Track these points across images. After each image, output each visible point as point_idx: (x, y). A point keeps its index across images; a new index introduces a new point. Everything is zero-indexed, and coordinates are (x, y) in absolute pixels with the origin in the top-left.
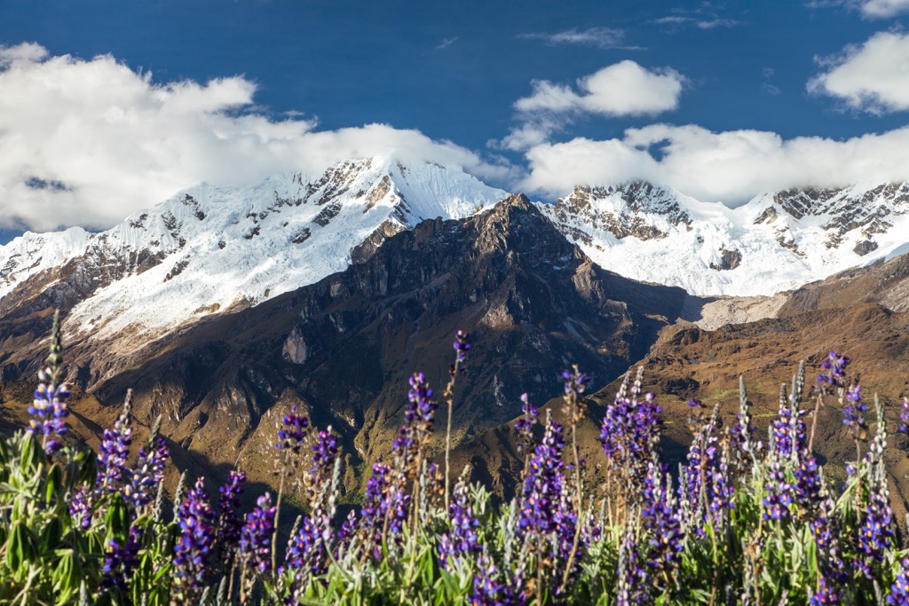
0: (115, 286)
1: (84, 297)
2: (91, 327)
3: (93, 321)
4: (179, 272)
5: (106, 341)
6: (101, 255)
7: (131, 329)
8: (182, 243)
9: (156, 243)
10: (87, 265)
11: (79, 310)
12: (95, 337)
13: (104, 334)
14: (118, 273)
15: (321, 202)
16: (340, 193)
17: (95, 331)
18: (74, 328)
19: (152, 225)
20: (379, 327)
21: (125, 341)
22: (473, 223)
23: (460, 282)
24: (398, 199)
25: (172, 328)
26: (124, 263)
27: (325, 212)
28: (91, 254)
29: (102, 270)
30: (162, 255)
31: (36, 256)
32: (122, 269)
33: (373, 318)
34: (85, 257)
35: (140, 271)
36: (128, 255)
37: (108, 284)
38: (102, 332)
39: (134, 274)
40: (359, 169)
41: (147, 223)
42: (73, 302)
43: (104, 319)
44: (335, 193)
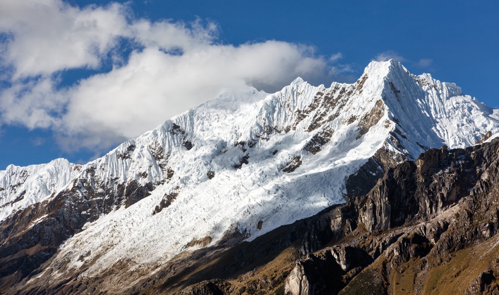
0: (104, 220)
1: (72, 233)
2: (80, 264)
3: (81, 258)
4: (168, 204)
5: (97, 278)
6: (89, 188)
7: (122, 265)
8: (170, 174)
9: (144, 175)
10: (75, 199)
11: (67, 247)
12: (85, 275)
13: (93, 271)
14: (106, 206)
15: (311, 128)
16: (331, 119)
17: (84, 268)
18: (62, 266)
19: (139, 157)
20: (384, 264)
21: (116, 278)
22: (482, 152)
23: (470, 215)
24: (393, 125)
25: (164, 263)
26: (112, 196)
27: (316, 139)
28: (79, 188)
29: (90, 204)
30: (150, 187)
31: (19, 190)
32: (110, 203)
33: (377, 254)
34: (73, 190)
35: (128, 204)
36: (116, 187)
37: (96, 218)
38: (92, 268)
39: (123, 207)
40: (350, 93)
41: (135, 154)
42: (62, 238)
43: (93, 255)
44: (326, 118)
